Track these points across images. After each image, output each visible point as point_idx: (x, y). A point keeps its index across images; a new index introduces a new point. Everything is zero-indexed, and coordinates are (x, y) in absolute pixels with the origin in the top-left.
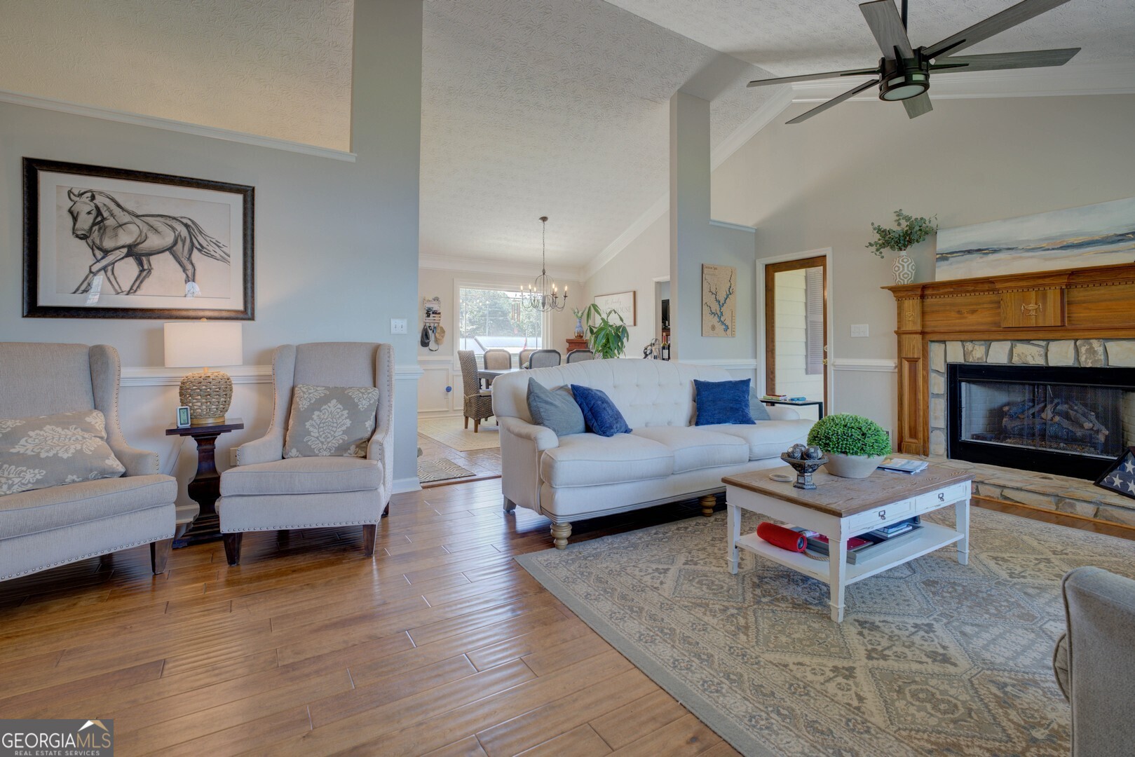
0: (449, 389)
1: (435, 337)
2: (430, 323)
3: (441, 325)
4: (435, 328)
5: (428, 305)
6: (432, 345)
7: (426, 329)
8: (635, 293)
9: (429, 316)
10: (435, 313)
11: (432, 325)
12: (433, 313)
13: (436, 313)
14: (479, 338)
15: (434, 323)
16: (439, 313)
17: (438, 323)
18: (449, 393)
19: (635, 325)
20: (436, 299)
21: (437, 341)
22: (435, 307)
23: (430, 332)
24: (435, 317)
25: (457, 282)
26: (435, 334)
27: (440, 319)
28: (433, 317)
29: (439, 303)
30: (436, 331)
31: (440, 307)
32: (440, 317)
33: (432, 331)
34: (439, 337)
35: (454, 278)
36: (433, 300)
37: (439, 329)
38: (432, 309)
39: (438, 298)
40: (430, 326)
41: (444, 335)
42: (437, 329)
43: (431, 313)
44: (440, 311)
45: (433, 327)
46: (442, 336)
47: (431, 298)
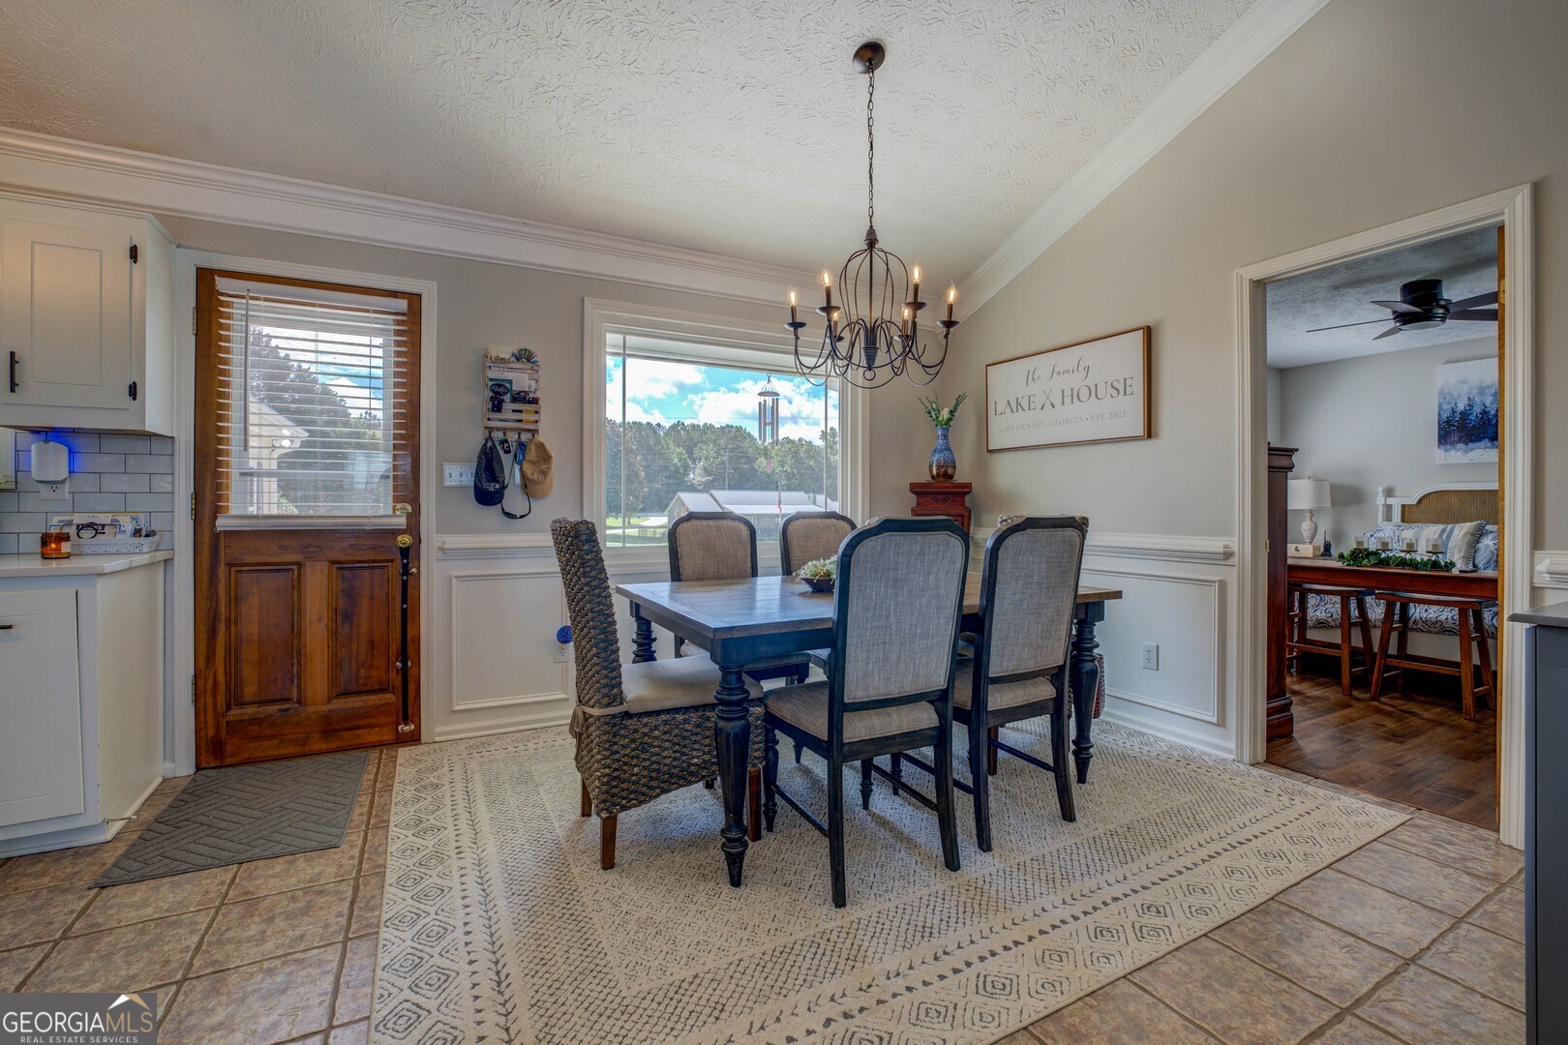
1: (522, 474)
2: (504, 430)
3: (541, 438)
4: (522, 446)
5: (494, 374)
6: (514, 500)
7: (493, 448)
8: (1149, 333)
9: (497, 406)
10: (520, 398)
11: (512, 437)
12: (514, 400)
13: (524, 401)
14: (715, 493)
15: (520, 431)
16: (535, 401)
17: (534, 432)
19: (1150, 432)
20: (524, 356)
21: (526, 487)
22: (521, 380)
23: (506, 460)
24: (521, 411)
25: (596, 311)
26: (521, 464)
27: (536, 417)
28: (514, 411)
29: (532, 369)
30: (524, 456)
31: (537, 381)
32: (537, 412)
33: (512, 455)
34: (532, 474)
35: (586, 299)
36: (513, 359)
37: (533, 448)
38: (508, 386)
39: (530, 352)
40: (506, 441)
41: (548, 468)
42: (528, 451)
43: (507, 398)
44: (538, 395)
45: (515, 444)
46: (542, 471)
47: (506, 352)
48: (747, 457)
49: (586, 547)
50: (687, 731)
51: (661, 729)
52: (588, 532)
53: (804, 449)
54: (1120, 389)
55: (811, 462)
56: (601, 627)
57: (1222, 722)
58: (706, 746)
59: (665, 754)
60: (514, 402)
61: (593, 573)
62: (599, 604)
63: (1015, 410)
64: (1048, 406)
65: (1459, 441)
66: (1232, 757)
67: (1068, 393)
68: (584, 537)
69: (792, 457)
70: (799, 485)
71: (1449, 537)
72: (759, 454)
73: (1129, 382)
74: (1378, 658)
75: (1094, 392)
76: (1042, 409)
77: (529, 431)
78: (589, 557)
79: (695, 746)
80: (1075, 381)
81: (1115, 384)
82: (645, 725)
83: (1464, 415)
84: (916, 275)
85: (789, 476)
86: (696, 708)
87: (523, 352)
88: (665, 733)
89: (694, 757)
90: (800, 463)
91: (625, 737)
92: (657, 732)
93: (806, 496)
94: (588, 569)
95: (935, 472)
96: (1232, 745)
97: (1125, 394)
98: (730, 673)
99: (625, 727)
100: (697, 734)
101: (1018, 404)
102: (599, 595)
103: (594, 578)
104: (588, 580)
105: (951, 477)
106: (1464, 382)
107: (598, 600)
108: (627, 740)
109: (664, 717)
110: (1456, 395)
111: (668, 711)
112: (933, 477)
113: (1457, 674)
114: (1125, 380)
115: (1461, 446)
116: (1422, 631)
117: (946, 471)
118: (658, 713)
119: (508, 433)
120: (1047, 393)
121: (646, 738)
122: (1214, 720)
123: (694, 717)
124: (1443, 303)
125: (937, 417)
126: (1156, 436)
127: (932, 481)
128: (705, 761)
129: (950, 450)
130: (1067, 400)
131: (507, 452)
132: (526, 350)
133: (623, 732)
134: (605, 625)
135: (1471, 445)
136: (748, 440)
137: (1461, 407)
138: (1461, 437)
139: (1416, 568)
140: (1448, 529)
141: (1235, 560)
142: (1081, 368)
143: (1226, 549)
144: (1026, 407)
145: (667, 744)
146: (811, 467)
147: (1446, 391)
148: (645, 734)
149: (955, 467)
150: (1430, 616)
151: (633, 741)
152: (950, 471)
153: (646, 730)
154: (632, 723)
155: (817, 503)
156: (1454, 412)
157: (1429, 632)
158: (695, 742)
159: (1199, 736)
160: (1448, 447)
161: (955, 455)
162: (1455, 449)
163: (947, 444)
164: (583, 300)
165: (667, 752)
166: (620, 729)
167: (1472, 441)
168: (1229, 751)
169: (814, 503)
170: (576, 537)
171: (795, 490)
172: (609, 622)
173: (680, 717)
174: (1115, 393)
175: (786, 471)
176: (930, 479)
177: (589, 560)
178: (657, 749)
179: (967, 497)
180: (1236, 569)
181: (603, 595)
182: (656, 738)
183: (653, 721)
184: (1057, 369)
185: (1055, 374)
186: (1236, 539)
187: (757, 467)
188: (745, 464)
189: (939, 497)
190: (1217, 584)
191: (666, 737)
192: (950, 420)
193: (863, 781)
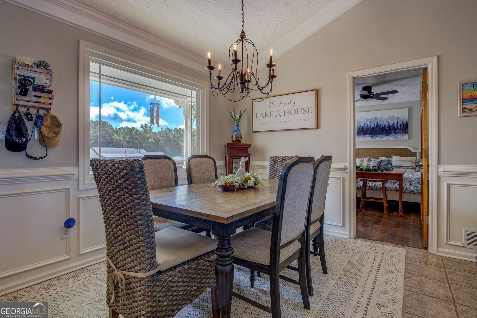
0: (69, 223)
1: (41, 134)
2: (27, 107)
3: (53, 112)
4: (40, 117)
5: (24, 74)
6: (32, 148)
7: (20, 117)
8: (317, 92)
9: (24, 94)
10: (39, 89)
11: (34, 112)
12: (35, 90)
13: (42, 91)
15: (38, 109)
16: (50, 92)
17: (48, 110)
18: (71, 229)
19: (317, 127)
20: (42, 65)
21: (43, 141)
22: (41, 79)
23: (29, 125)
24: (40, 97)
25: (86, 48)
26: (40, 128)
27: (50, 101)
28: (35, 96)
29: (48, 73)
30: (42, 123)
31: (51, 81)
32: (51, 99)
33: (33, 122)
34: (49, 133)
35: (81, 41)
36: (35, 66)
37: (49, 119)
38: (32, 81)
39: (46, 63)
40: (29, 114)
41: (59, 131)
42: (44, 120)
43: (30, 88)
44: (51, 88)
45: (35, 116)
46: (55, 132)
47: (29, 61)
48: (109, 134)
49: (138, 176)
50: (190, 273)
51: (178, 276)
52: (139, 166)
53: (134, 131)
54: (306, 111)
55: (137, 137)
56: (146, 223)
57: (344, 226)
58: (199, 279)
59: (180, 289)
60: (35, 91)
61: (142, 192)
62: (145, 210)
63: (264, 117)
64: (278, 116)
65: (362, 135)
66: (347, 237)
67: (286, 111)
68: (137, 170)
69: (129, 135)
70: (132, 146)
71: (363, 161)
72: (114, 133)
73: (310, 109)
74: (361, 199)
75: (297, 111)
76: (276, 117)
77: (44, 109)
78: (140, 182)
79: (194, 280)
80: (290, 107)
81: (305, 109)
82: (170, 276)
83: (363, 127)
84: (271, 53)
85: (128, 142)
86: (192, 260)
87: (42, 63)
88: (180, 278)
89: (193, 287)
90: (133, 137)
91: (159, 286)
92: (176, 278)
93: (136, 150)
94: (139, 189)
95: (234, 140)
96: (348, 233)
97: (309, 113)
98: (225, 240)
99: (160, 280)
100: (194, 274)
101: (266, 115)
102: (145, 205)
103: (143, 194)
104: (139, 196)
105: (240, 141)
106: (363, 118)
107: (144, 208)
108: (160, 288)
109: (178, 269)
110: (361, 121)
111: (180, 265)
112: (233, 141)
113: (382, 202)
114: (309, 108)
115: (362, 136)
116: (368, 190)
117: (238, 139)
118: (175, 267)
119: (30, 109)
120: (278, 111)
121: (170, 283)
122: (341, 225)
123: (193, 265)
124: (372, 93)
125: (235, 118)
126: (319, 128)
127: (233, 143)
128: (198, 287)
129: (240, 131)
130: (286, 114)
131: (30, 120)
132: (44, 62)
133: (158, 283)
134: (148, 222)
135: (365, 136)
136: (109, 127)
137: (362, 125)
138: (362, 133)
139: (370, 171)
140: (362, 160)
141: (348, 170)
142: (292, 103)
143: (345, 167)
144: (269, 116)
145: (181, 283)
146: (137, 139)
147: (358, 120)
148: (170, 281)
149: (241, 138)
150: (370, 185)
151: (164, 287)
152: (240, 139)
153: (170, 279)
154: (162, 277)
155: (141, 152)
156: (360, 126)
157: (370, 190)
158: (194, 278)
159: (339, 232)
160: (359, 136)
161: (241, 132)
162: (361, 137)
163: (239, 128)
164: (79, 41)
165: (181, 288)
166: (157, 282)
167: (365, 135)
168: (347, 235)
169: (139, 153)
170: (132, 170)
171: (130, 147)
172: (151, 220)
173: (187, 267)
174: (305, 112)
175: (126, 140)
176: (232, 142)
177: (140, 184)
178: (176, 288)
179: (249, 149)
180: (348, 174)
181: (148, 204)
182: (175, 282)
183: (173, 272)
184: (282, 102)
185: (281, 104)
186: (348, 163)
187: (113, 138)
188: (108, 137)
189: (238, 149)
190: (342, 179)
191: (180, 280)
192: (240, 119)
193: (251, 275)
